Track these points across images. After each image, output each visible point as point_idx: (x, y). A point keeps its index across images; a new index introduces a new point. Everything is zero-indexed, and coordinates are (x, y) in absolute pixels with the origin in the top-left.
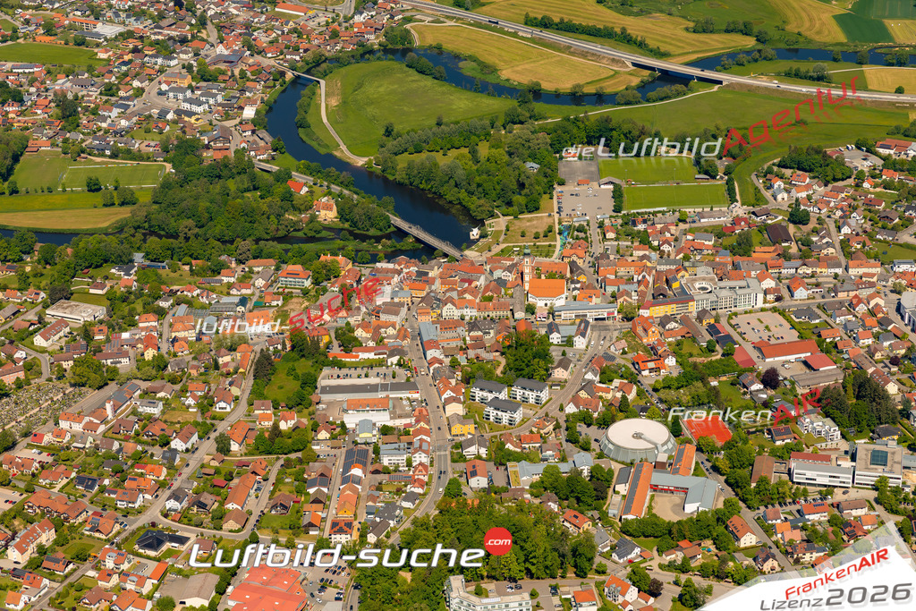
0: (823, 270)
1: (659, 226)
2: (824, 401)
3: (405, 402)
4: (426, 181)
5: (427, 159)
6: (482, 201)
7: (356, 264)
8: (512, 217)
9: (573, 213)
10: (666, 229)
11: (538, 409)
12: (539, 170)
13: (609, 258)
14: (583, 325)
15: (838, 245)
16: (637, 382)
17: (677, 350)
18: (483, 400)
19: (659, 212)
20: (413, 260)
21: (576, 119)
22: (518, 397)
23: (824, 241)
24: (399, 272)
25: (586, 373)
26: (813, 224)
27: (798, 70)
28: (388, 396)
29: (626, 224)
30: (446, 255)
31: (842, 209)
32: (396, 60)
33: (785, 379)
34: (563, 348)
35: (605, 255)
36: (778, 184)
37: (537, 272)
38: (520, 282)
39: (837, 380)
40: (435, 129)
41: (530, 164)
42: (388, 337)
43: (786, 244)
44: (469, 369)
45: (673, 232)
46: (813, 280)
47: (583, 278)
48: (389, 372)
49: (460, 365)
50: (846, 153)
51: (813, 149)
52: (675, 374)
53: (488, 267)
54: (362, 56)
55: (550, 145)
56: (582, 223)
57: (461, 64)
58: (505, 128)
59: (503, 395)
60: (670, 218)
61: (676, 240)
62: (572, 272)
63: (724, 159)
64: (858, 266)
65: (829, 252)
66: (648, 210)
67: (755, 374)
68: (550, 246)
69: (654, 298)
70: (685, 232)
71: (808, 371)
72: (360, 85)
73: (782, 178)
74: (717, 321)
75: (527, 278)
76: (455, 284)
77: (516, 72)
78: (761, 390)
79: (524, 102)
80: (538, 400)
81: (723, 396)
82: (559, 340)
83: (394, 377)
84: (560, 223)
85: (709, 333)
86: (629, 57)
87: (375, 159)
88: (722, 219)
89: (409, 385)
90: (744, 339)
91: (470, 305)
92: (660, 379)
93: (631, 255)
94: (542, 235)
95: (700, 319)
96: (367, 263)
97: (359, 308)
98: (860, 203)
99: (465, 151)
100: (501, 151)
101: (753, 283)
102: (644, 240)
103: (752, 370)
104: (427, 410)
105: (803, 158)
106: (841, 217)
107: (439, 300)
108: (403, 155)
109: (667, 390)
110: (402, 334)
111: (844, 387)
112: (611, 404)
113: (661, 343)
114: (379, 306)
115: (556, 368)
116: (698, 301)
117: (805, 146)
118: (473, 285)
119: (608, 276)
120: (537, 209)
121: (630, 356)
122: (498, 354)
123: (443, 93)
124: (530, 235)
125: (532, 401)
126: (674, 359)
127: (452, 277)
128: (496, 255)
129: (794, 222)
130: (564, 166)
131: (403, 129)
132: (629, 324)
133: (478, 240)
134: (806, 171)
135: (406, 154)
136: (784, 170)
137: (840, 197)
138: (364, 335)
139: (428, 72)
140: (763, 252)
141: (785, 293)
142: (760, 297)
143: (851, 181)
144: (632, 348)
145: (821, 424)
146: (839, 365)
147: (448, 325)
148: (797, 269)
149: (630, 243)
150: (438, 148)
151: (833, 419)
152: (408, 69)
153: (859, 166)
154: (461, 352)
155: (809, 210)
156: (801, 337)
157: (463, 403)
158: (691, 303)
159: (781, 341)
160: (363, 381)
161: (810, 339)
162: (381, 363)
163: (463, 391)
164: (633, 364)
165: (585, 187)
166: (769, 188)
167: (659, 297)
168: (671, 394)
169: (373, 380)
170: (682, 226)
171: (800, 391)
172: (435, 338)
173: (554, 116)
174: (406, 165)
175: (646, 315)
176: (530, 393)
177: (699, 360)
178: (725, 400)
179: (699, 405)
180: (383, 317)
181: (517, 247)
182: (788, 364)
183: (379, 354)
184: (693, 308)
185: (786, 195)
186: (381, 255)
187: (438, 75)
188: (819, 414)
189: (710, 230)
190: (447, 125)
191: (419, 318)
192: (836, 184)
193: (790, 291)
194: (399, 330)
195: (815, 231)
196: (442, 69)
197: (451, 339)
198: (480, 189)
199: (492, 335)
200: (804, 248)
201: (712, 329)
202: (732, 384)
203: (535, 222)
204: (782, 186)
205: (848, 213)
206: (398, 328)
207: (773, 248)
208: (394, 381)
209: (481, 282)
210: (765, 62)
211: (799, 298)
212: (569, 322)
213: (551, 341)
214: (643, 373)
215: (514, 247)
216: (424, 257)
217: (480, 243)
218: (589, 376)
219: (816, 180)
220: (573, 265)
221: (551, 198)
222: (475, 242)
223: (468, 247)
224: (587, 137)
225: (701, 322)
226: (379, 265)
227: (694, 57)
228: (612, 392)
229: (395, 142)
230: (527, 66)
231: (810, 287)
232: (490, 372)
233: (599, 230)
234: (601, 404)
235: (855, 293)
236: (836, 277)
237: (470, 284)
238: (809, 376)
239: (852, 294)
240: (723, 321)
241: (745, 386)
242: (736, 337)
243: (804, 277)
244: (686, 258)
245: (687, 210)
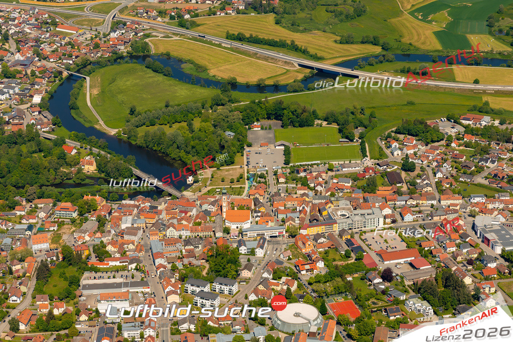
0: (424, 202)
1: (314, 174)
2: (422, 290)
3: (140, 295)
4: (157, 145)
5: (158, 130)
6: (195, 158)
7: (109, 201)
8: (216, 169)
9: (257, 165)
10: (319, 175)
11: (230, 298)
12: (235, 137)
13: (280, 195)
14: (262, 240)
15: (434, 185)
16: (297, 279)
17: (325, 257)
18: (193, 292)
19: (315, 164)
20: (147, 198)
21: (260, 102)
22: (217, 290)
23: (425, 182)
24: (138, 207)
25: (263, 273)
26: (417, 171)
27: (409, 68)
28: (128, 291)
29: (293, 172)
30: (170, 195)
31: (437, 161)
32: (139, 63)
33: (397, 275)
34: (248, 257)
35: (278, 194)
36: (395, 144)
37: (232, 205)
38: (220, 213)
39: (431, 275)
40: (164, 109)
41: (228, 133)
42: (129, 251)
43: (400, 185)
44: (184, 272)
45: (324, 177)
46: (417, 209)
47: (262, 209)
48: (129, 274)
49: (178, 269)
50: (440, 123)
51: (418, 121)
52: (323, 273)
53: (199, 202)
54: (115, 60)
55: (242, 120)
56: (263, 172)
57: (183, 66)
58: (212, 109)
59: (207, 289)
60: (322, 168)
61: (326, 183)
62: (255, 205)
63: (359, 128)
64: (447, 199)
65: (428, 190)
66: (307, 163)
67: (377, 272)
68: (241, 188)
69: (310, 222)
70: (332, 178)
71: (412, 270)
72: (114, 80)
73: (397, 140)
74: (352, 237)
75: (224, 209)
76: (176, 213)
77: (220, 71)
78: (381, 283)
79: (225, 91)
80: (230, 291)
81: (355, 287)
82: (246, 251)
83: (133, 278)
84: (248, 172)
85: (347, 245)
86: (296, 60)
87: (123, 130)
88: (357, 168)
89: (143, 283)
90: (370, 248)
91: (185, 228)
92: (313, 276)
93: (296, 193)
94: (235, 181)
95: (341, 235)
96: (116, 201)
97: (109, 231)
98: (449, 157)
99: (184, 124)
100: (208, 124)
101: (377, 211)
102: (304, 183)
103: (375, 270)
104: (155, 300)
105: (411, 127)
106: (436, 167)
107: (165, 225)
108: (142, 127)
109: (318, 284)
110: (139, 248)
111: (436, 280)
112: (280, 294)
113: (314, 252)
114: (123, 230)
115: (243, 270)
116: (339, 223)
117: (412, 118)
118: (188, 215)
119: (280, 207)
120: (233, 163)
121: (293, 261)
122: (204, 261)
123: (170, 85)
124: (228, 180)
125: (226, 292)
126: (323, 263)
127: (174, 209)
128: (205, 194)
129: (405, 170)
130: (252, 134)
131: (142, 109)
132: (293, 240)
133: (192, 184)
134: (414, 136)
135: (144, 126)
136: (399, 135)
137: (436, 153)
138: (113, 249)
139: (160, 71)
140: (384, 190)
141: (398, 218)
142: (381, 220)
143: (443, 142)
144: (295, 256)
145: (420, 305)
146: (433, 265)
147: (170, 242)
148: (406, 201)
149: (295, 185)
150: (166, 122)
151: (428, 302)
152: (146, 69)
153: (448, 132)
154: (179, 260)
155: (415, 161)
156: (408, 247)
157: (180, 295)
158: (335, 225)
159: (395, 250)
160: (112, 281)
161: (414, 248)
162: (124, 269)
163: (180, 286)
164: (295, 267)
165: (265, 148)
166: (388, 147)
167: (314, 221)
168: (321, 287)
169: (119, 280)
170: (330, 173)
171: (407, 283)
172: (161, 251)
173: (245, 100)
174: (144, 134)
175: (304, 234)
176: (225, 287)
177: (339, 263)
178: (357, 290)
179: (339, 293)
180: (126, 237)
181: (218, 188)
182: (398, 266)
183: (123, 262)
184: (336, 228)
185: (399, 152)
186: (126, 195)
187: (167, 73)
188: (419, 298)
189: (349, 176)
190: (172, 107)
191: (151, 237)
192: (433, 144)
193: (401, 216)
194: (137, 246)
195: (419, 176)
196: (170, 69)
197: (172, 252)
198: (194, 150)
199: (200, 248)
200: (411, 187)
201: (349, 243)
202: (361, 279)
203: (231, 172)
204: (398, 146)
205: (441, 164)
206: (136, 244)
207: (391, 188)
208: (133, 280)
209: (194, 212)
210: (387, 63)
211: (407, 221)
212: (252, 239)
213: (240, 252)
214: (302, 273)
215: (217, 188)
216: (155, 196)
217: (193, 187)
218: (266, 275)
219: (420, 142)
220: (256, 201)
221: (242, 156)
222: (190, 185)
223: (185, 189)
224: (267, 114)
225: (341, 238)
226: (124, 202)
227: (340, 60)
228: (281, 286)
229: (136, 119)
230: (227, 67)
231: (414, 213)
232: (198, 273)
233: (274, 177)
234: (273, 293)
235: (444, 217)
236: (432, 206)
237: (186, 214)
238: (415, 273)
239: (443, 218)
240: (357, 237)
241: (370, 280)
242: (365, 248)
243: (411, 207)
244: (332, 195)
245: (334, 163)
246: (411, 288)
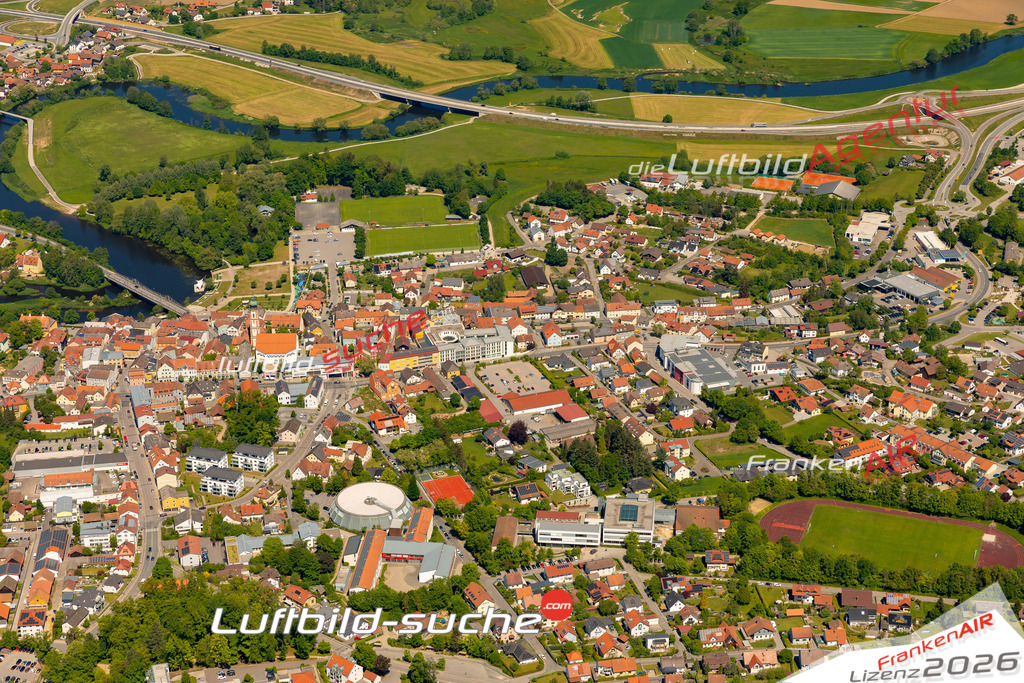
0: (580, 314)
1: (404, 272)
2: (573, 455)
3: (111, 476)
4: (146, 229)
5: (146, 204)
6: (207, 250)
7: (63, 324)
8: (242, 267)
9: (310, 260)
10: (412, 275)
11: (262, 477)
12: (274, 214)
13: (347, 308)
14: (315, 382)
15: (596, 287)
16: (371, 442)
17: (418, 407)
18: (200, 469)
19: (405, 256)
20: (127, 318)
21: (316, 157)
22: (240, 465)
23: (582, 283)
24: (110, 332)
25: (316, 435)
26: (571, 265)
27: (560, 99)
28: (92, 470)
29: (368, 270)
30: (166, 311)
31: (602, 248)
32: (116, 95)
33: (534, 433)
34: (293, 409)
35: (343, 306)
36: (535, 222)
37: (267, 327)
38: (247, 338)
39: (589, 431)
40: (157, 171)
41: (263, 208)
42: (95, 404)
43: (542, 288)
44: (186, 436)
45: (419, 277)
46: (569, 325)
47: (318, 332)
48: (95, 442)
49: (175, 432)
50: (609, 187)
51: (573, 184)
52: (415, 432)
53: (213, 322)
54: (77, 91)
55: (286, 186)
56: (320, 271)
57: (190, 99)
58: (237, 169)
59: (223, 463)
60: (416, 262)
61: (423, 286)
62: (306, 324)
63: (478, 197)
64: (617, 309)
65: (587, 295)
66: (392, 255)
67: (501, 429)
68: (283, 297)
69: (395, 350)
70: (433, 278)
71: (559, 423)
72: (74, 124)
73: (539, 216)
74: (463, 373)
75: (254, 333)
76: (174, 340)
77: (251, 107)
78: (508, 446)
79: (259, 139)
80: (262, 466)
81: (465, 453)
82: (289, 400)
83: (100, 449)
84: (295, 272)
85: (455, 386)
86: (377, 87)
87: (88, 206)
88: (473, 262)
89: (117, 457)
90: (491, 391)
91: (189, 365)
92: (398, 438)
93: (373, 305)
94: (274, 286)
95: (444, 371)
96: (76, 323)
97: (63, 373)
98: (622, 241)
99: (191, 195)
100: (230, 193)
101: (503, 330)
102: (387, 287)
103: (498, 425)
104: (136, 484)
105: (562, 193)
106: (600, 257)
107: (155, 361)
108: (121, 201)
109: (406, 451)
110: (112, 400)
111: (596, 439)
112: (343, 468)
113: (400, 399)
114: (86, 370)
115: (283, 431)
116: (442, 352)
117: (563, 180)
118: (194, 343)
119: (346, 328)
120: (270, 257)
121: (367, 414)
122: (219, 418)
123: (169, 131)
124: (261, 286)
125: (255, 468)
126: (414, 416)
127: (170, 334)
128: (223, 309)
129: (551, 264)
130: (302, 209)
131: (122, 171)
132: (366, 380)
133: (203, 293)
134: (566, 208)
135: (124, 199)
136: (541, 208)
137: (600, 235)
138: (68, 402)
139: (152, 108)
140: (516, 297)
141: (538, 340)
142: (511, 345)
143: (613, 218)
144: (370, 406)
145: (569, 479)
146: (592, 416)
147: (163, 388)
148: (551, 314)
149: (372, 292)
150: (161, 192)
151: (583, 474)
152: (129, 105)
153: (620, 200)
154: (178, 418)
155: (566, 249)
156: (553, 387)
157: (177, 474)
158: (434, 355)
159: (531, 392)
160: (65, 454)
161: (563, 388)
162: (86, 434)
163: (178, 460)
164: (370, 423)
165: (324, 231)
166: (525, 227)
167: (401, 349)
168: (410, 455)
169: (76, 453)
170: (430, 271)
171: (550, 445)
172: (148, 403)
173: (291, 154)
174: (122, 212)
175: (385, 370)
176: (253, 460)
177: (441, 416)
178: (468, 458)
179: (440, 465)
180: (90, 382)
181: (246, 299)
182: (536, 417)
183: (84, 423)
184: (437, 360)
185: (542, 235)
186: (92, 313)
187: (163, 111)
188: (568, 469)
189: (460, 274)
190: (171, 166)
191: (131, 381)
192: (597, 221)
193: (543, 338)
194: (108, 396)
195: (573, 273)
196: (168, 104)
197: (166, 404)
198: (206, 237)
199: (213, 397)
200: (560, 291)
201: (458, 382)
202: (476, 441)
203: (267, 272)
204: (539, 225)
205: (608, 252)
206: (106, 393)
207: (527, 292)
208: (100, 453)
209: (205, 338)
210: (525, 90)
211: (552, 345)
212: (300, 380)
213: (279, 401)
214: (380, 432)
215: (243, 299)
216: (140, 314)
217: (205, 297)
218: (320, 438)
219: (576, 217)
220: (308, 320)
221: (287, 245)
222: (199, 295)
223: (191, 302)
224: (328, 176)
225: (446, 375)
226: (88, 324)
227: (448, 87)
228: (344, 456)
229: (111, 187)
230: (264, 100)
231: (564, 333)
232: (210, 438)
233: (338, 278)
234: (332, 468)
235: (612, 337)
236: (593, 320)
237: (191, 342)
238: (562, 429)
239: (609, 339)
240: (470, 373)
241: (490, 443)
242: (483, 389)
243: (559, 323)
244: (433, 306)
245: (436, 254)
246: (555, 453)
